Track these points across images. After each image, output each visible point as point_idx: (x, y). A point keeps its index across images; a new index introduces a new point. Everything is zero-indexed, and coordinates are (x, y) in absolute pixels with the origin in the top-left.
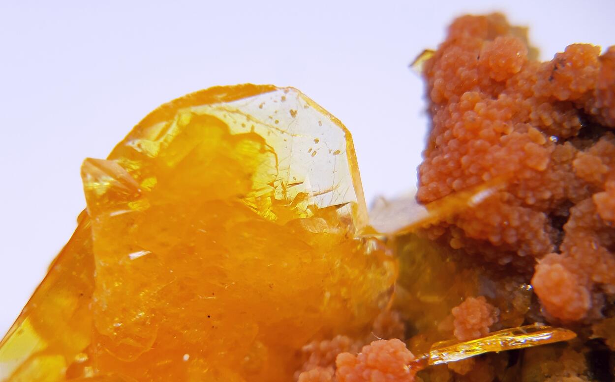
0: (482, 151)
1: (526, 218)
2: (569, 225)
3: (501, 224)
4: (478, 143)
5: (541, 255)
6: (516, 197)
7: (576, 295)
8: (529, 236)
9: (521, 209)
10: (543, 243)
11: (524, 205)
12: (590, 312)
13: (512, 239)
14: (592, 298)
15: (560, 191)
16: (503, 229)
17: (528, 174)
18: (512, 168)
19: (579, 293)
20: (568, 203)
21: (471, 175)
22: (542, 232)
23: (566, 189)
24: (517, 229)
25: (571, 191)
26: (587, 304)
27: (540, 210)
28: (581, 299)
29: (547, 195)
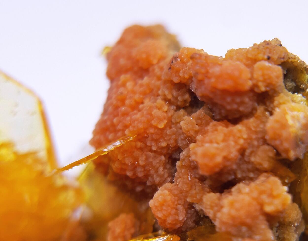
0: (125, 114)
1: (151, 160)
2: (178, 163)
3: (133, 164)
4: (123, 109)
5: (161, 184)
6: (146, 145)
7: (174, 211)
8: (152, 172)
9: (149, 153)
10: (161, 176)
11: (151, 151)
13: (141, 174)
14: (187, 213)
15: (172, 141)
16: (134, 167)
17: (152, 131)
18: (141, 126)
19: (177, 210)
20: (179, 150)
21: (119, 131)
22: (161, 169)
23: (176, 141)
24: (144, 167)
25: (179, 142)
26: (181, 218)
27: (161, 154)
28: (177, 214)
29: (164, 144)
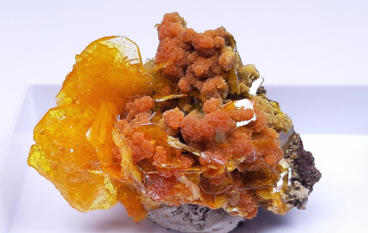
0: (169, 53)
1: (178, 69)
2: (187, 71)
3: (172, 71)
4: (168, 51)
5: (181, 77)
6: (176, 64)
7: (186, 87)
8: (178, 74)
9: (177, 67)
10: (181, 75)
11: (177, 66)
12: (190, 90)
13: (174, 74)
14: (190, 87)
15: (185, 63)
16: (173, 72)
17: (178, 59)
18: (175, 58)
19: (187, 87)
20: (187, 66)
21: (166, 59)
22: (181, 72)
23: (186, 63)
24: (175, 72)
25: (187, 63)
26: (189, 89)
27: (181, 67)
28: (187, 88)
29: (182, 64)
